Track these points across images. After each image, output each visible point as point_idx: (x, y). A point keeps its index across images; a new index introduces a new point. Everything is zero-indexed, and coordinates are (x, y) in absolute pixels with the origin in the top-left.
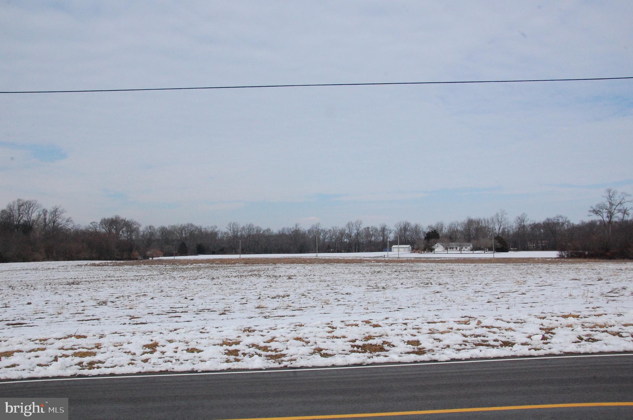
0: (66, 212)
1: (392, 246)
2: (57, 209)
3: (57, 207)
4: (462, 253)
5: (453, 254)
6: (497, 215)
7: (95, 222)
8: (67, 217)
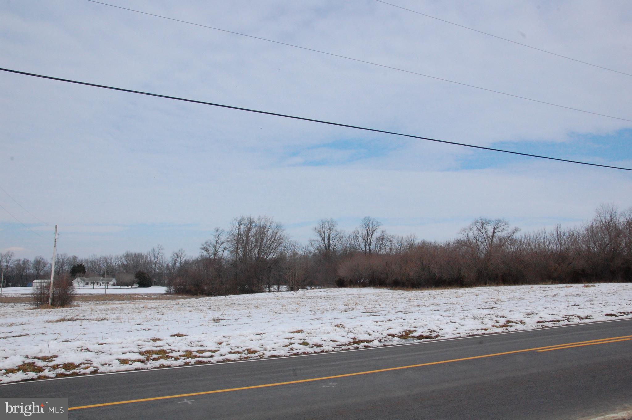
5: (86, 290)
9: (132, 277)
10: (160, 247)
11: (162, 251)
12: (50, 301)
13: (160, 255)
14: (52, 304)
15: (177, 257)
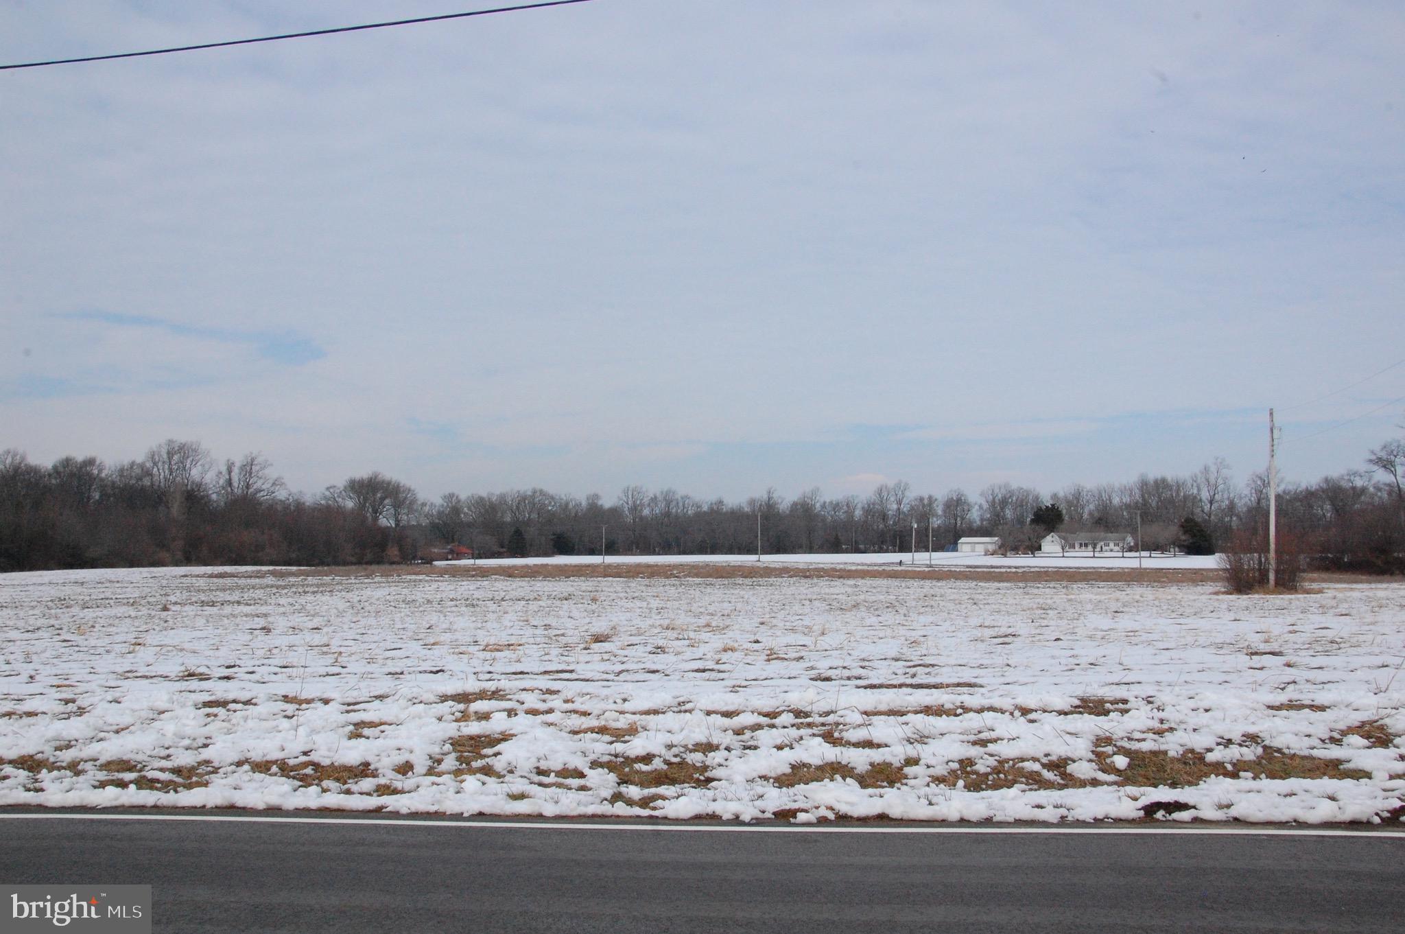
0: (272, 465)
1: (960, 538)
2: (253, 460)
3: (253, 455)
4: (1096, 555)
5: (1080, 559)
6: (1206, 469)
7: (335, 487)
8: (275, 476)
9: (1173, 531)
10: (1221, 463)
11: (1225, 472)
12: (1272, 576)
13: (1220, 481)
14: (1277, 584)
15: (1264, 485)
